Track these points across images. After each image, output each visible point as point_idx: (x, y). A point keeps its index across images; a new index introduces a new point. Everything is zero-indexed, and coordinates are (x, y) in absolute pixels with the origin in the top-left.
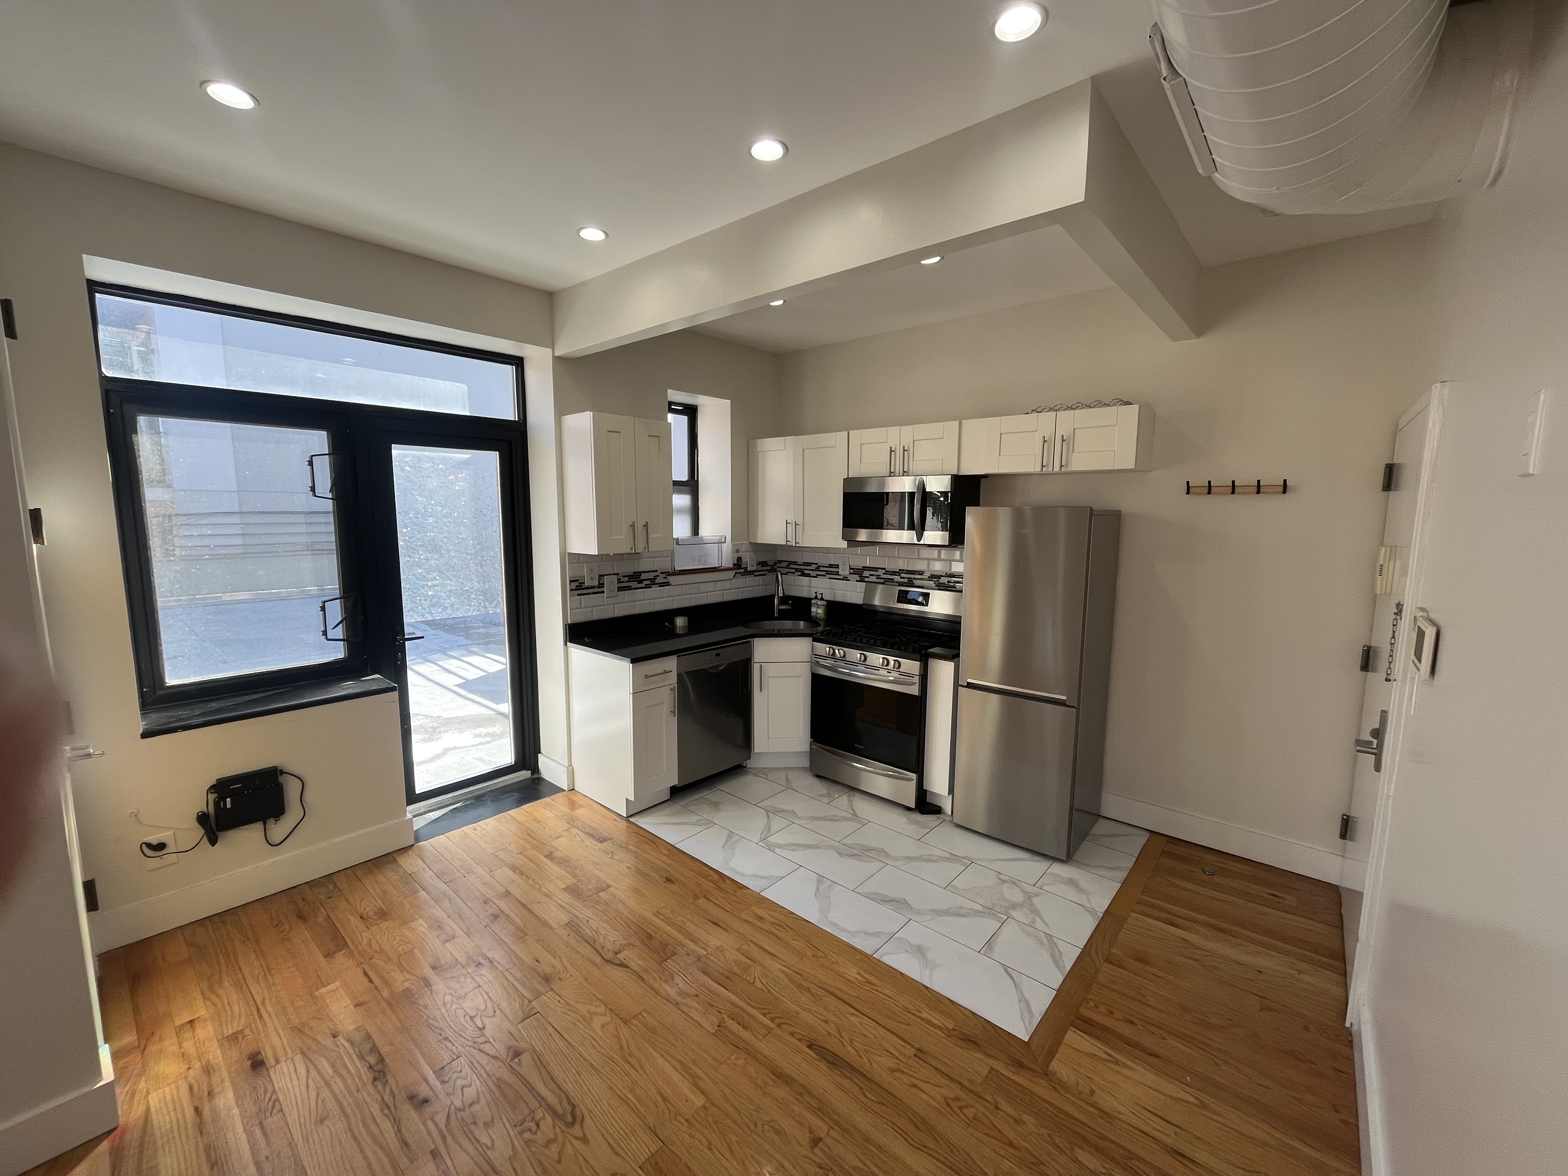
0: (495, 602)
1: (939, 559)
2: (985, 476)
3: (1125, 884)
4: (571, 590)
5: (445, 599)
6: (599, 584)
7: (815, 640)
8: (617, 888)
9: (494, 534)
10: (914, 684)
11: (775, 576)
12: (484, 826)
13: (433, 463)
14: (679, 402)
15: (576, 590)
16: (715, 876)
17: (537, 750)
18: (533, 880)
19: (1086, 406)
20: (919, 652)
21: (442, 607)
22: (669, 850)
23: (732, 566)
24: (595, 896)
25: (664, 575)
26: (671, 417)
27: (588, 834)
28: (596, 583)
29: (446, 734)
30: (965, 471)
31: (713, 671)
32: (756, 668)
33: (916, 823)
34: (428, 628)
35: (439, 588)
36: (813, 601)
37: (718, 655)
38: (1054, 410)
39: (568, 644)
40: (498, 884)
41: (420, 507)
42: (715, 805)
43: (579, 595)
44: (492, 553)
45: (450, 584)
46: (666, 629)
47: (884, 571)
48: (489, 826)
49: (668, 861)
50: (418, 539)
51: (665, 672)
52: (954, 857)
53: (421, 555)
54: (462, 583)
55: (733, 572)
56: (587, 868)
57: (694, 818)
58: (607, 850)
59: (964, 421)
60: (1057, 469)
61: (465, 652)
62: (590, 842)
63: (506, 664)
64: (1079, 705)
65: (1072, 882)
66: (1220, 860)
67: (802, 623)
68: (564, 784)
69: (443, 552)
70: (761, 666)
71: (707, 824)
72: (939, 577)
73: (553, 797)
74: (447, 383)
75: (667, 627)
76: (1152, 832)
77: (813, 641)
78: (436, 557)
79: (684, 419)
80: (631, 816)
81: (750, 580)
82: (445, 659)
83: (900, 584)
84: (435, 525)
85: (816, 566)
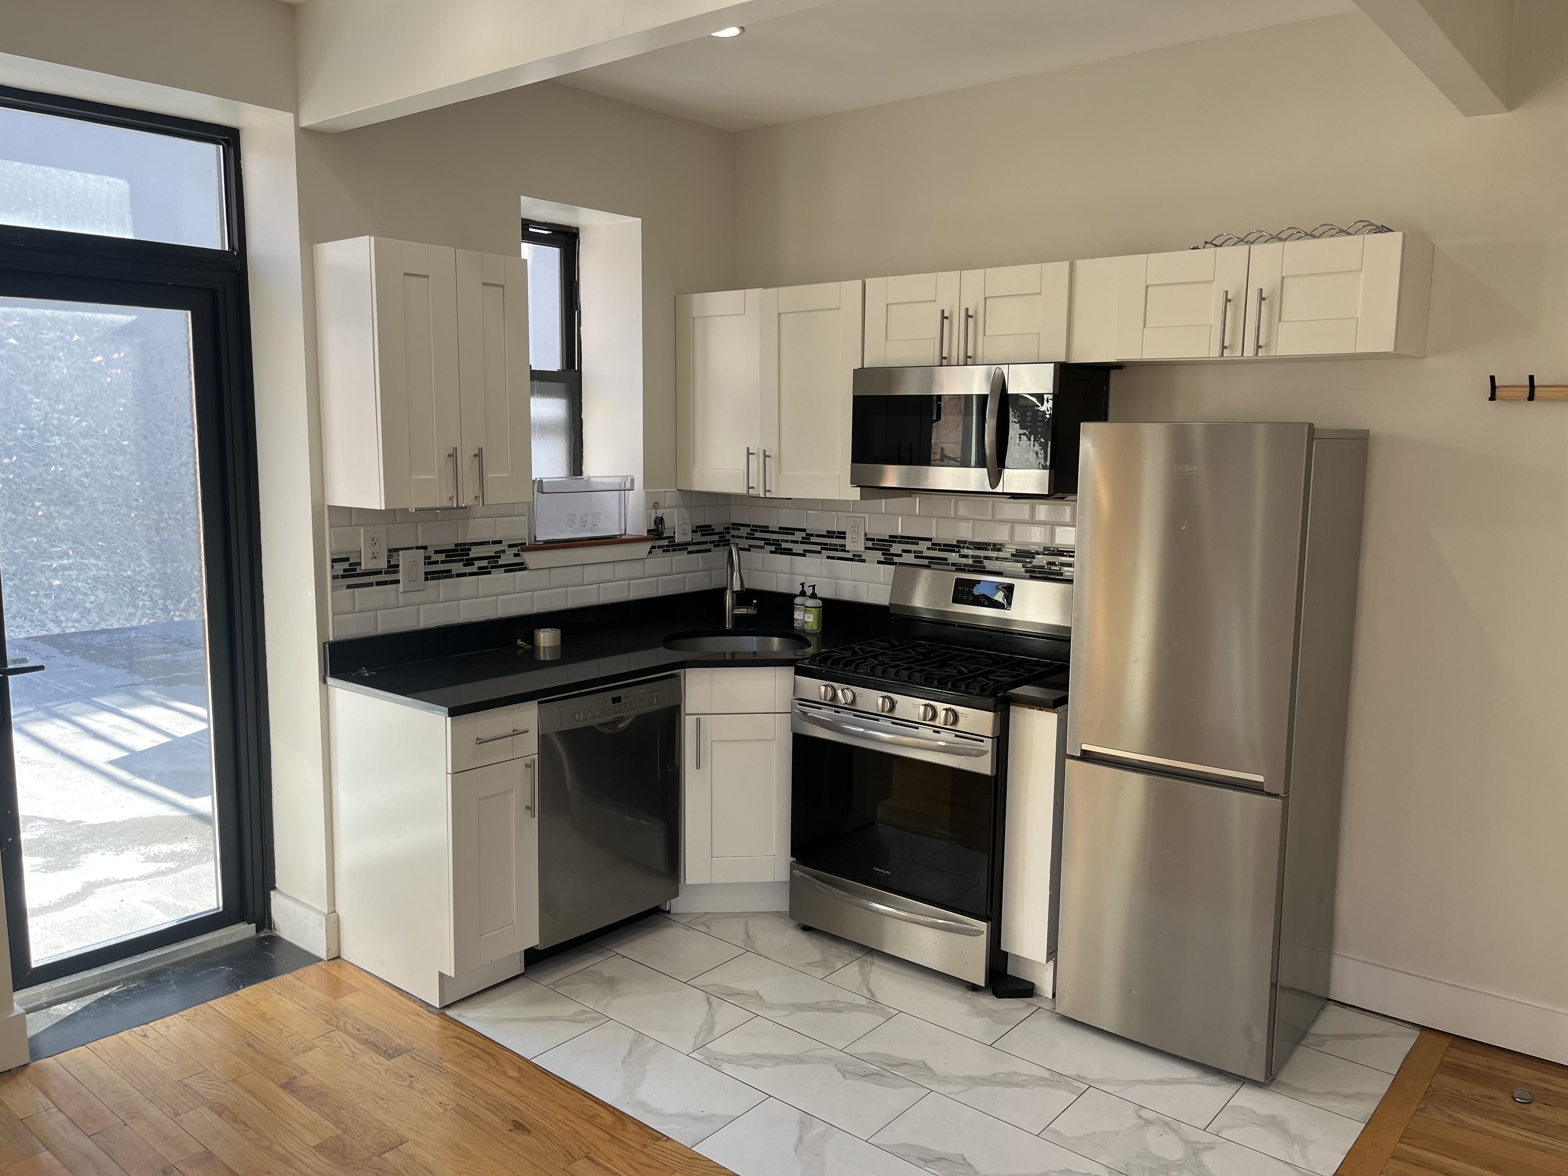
0: (186, 600)
1: (1033, 522)
2: (1119, 366)
3: (1372, 1124)
4: (335, 577)
5: (85, 594)
6: (389, 567)
7: (799, 672)
8: (418, 1144)
9: (183, 470)
10: (981, 753)
11: (726, 554)
12: (163, 1030)
13: (62, 331)
14: (542, 220)
15: (343, 577)
16: (608, 1118)
17: (268, 882)
18: (257, 1131)
19: (1307, 234)
20: (993, 695)
21: (80, 610)
22: (520, 1069)
23: (645, 534)
24: (376, 1159)
25: (515, 550)
26: (527, 250)
27: (366, 1042)
28: (383, 564)
29: (89, 855)
30: (1081, 356)
31: (606, 730)
32: (689, 725)
33: (989, 1014)
34: (55, 652)
35: (73, 573)
36: (798, 600)
37: (616, 700)
38: (1247, 243)
39: (330, 681)
40: (190, 1138)
41: (35, 415)
42: (611, 984)
43: (349, 587)
44: (180, 505)
45: (96, 566)
46: (519, 652)
47: (929, 544)
48: (173, 1028)
49: (520, 1090)
50: (33, 479)
51: (516, 733)
52: (1057, 1078)
53: (39, 508)
54: (120, 564)
55: (647, 546)
56: (362, 1105)
57: (570, 1009)
58: (401, 1072)
59: (1080, 263)
60: (1249, 352)
61: (126, 698)
62: (367, 1058)
63: (208, 721)
64: (1286, 792)
65: (1274, 1124)
66: (1544, 1076)
67: (776, 640)
68: (318, 946)
69: (82, 503)
70: (698, 721)
71: (594, 1019)
72: (1031, 555)
73: (299, 972)
74: (90, 176)
75: (521, 647)
76: (1423, 1028)
77: (796, 673)
78: (68, 512)
79: (553, 254)
80: (448, 1007)
81: (680, 559)
82: (92, 712)
83: (960, 568)
84: (66, 451)
85: (804, 534)
